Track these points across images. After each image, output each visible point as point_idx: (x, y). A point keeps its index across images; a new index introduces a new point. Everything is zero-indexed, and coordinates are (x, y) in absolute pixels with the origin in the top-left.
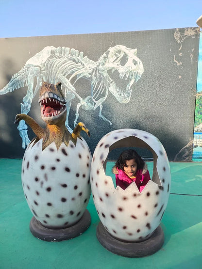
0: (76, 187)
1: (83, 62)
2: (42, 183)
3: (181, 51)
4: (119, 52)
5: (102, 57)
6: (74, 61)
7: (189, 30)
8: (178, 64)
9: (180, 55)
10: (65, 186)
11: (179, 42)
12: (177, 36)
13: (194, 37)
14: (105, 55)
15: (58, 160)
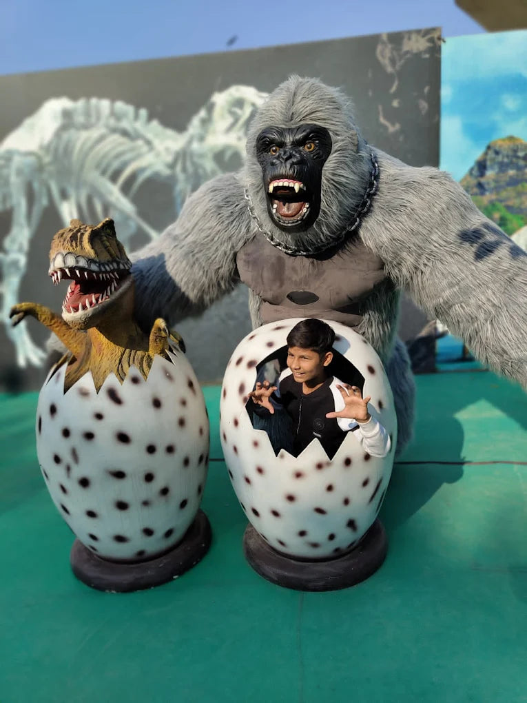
0: (149, 478)
1: (150, 136)
2: (68, 469)
3: (395, 96)
4: (240, 103)
5: (196, 122)
6: (125, 133)
7: (414, 37)
8: (391, 129)
9: (395, 104)
10: (120, 475)
11: (389, 69)
12: (384, 54)
13: (427, 56)
14: (203, 113)
15: (99, 417)
